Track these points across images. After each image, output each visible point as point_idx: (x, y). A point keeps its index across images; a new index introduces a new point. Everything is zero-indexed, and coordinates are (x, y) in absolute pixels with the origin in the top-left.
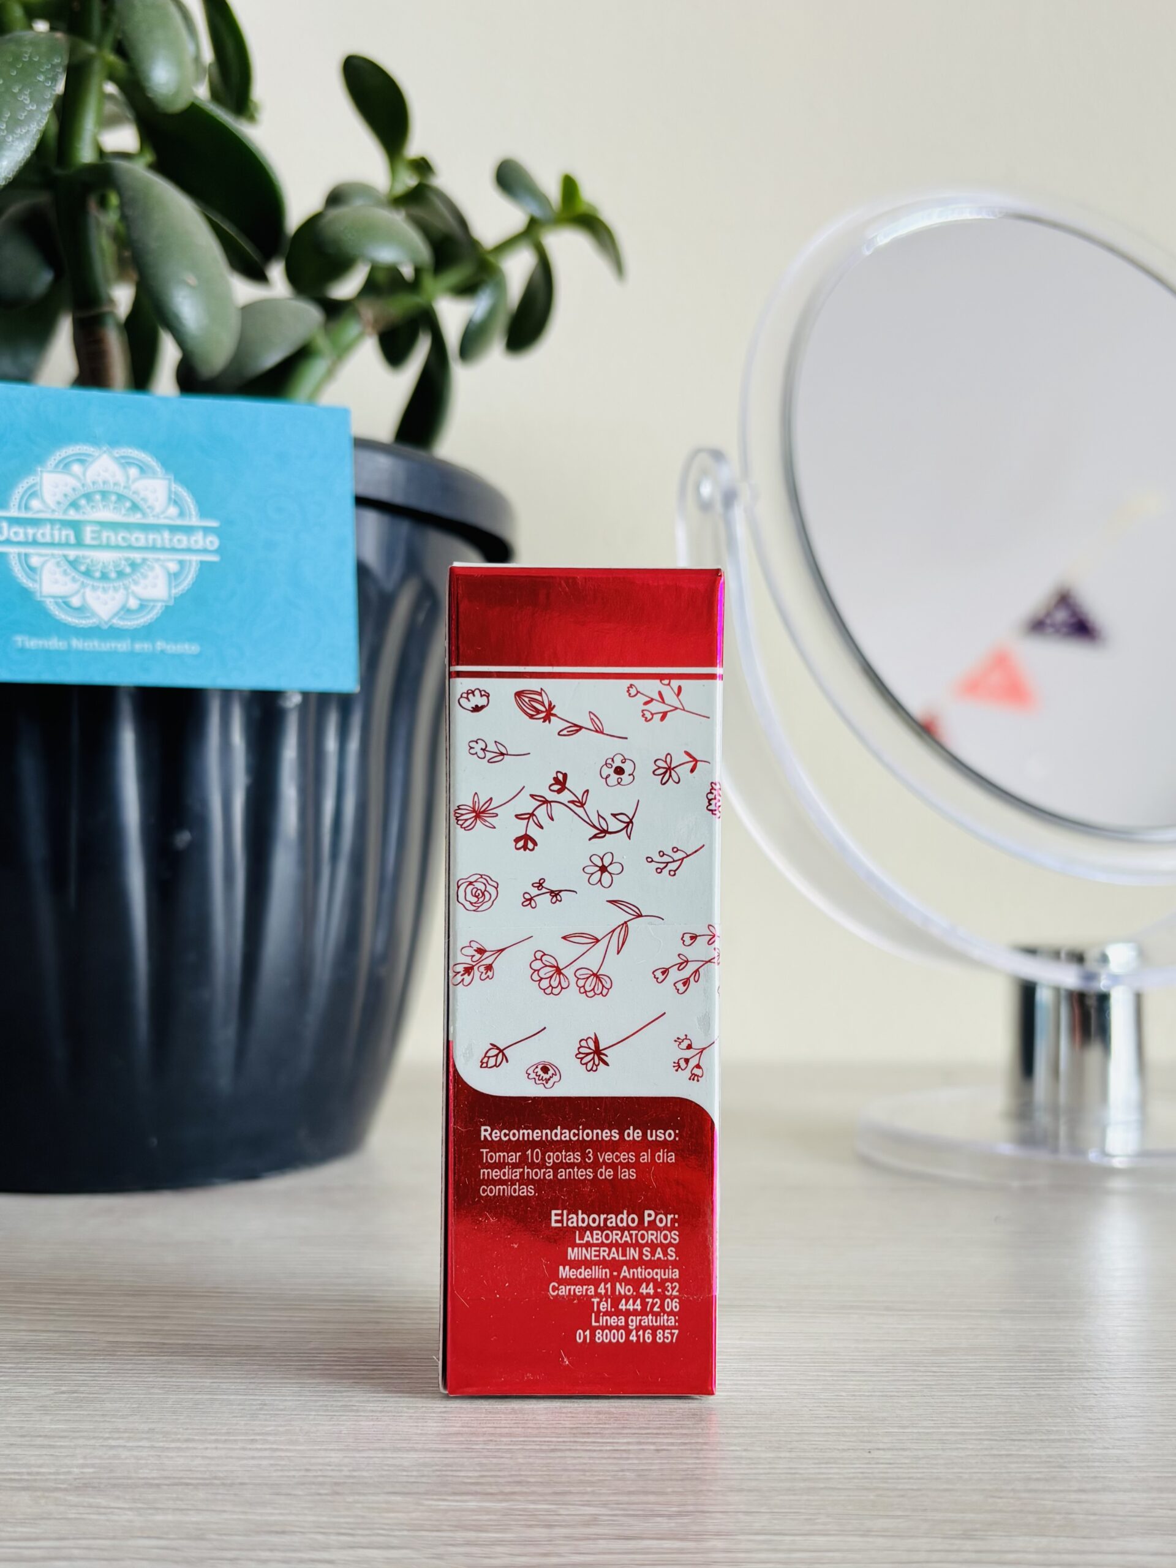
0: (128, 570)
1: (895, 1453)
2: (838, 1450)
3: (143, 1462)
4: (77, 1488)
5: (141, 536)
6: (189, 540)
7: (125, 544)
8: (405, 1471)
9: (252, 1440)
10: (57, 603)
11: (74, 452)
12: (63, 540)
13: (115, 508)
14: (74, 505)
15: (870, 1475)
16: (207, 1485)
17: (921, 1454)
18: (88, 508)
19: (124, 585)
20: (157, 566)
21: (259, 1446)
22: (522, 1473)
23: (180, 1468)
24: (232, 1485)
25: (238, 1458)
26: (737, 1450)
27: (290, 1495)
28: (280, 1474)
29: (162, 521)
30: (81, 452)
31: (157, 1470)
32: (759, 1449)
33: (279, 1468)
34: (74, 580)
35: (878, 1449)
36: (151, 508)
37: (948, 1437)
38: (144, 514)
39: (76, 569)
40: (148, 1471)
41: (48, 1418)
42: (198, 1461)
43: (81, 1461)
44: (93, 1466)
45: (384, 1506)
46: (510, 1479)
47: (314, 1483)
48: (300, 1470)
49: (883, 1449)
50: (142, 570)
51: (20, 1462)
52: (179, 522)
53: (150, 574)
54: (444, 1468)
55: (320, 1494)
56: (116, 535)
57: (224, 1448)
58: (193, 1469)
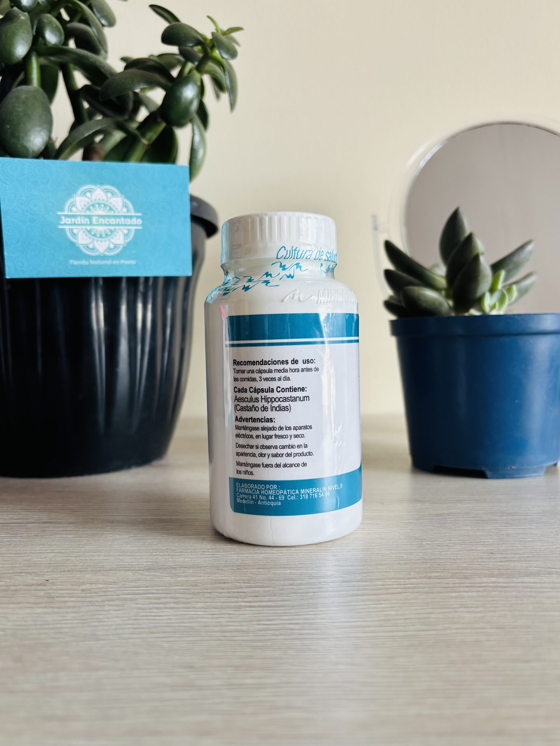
0: (109, 233)
1: (432, 550)
2: (412, 550)
3: (167, 560)
4: (147, 570)
5: (113, 220)
6: (131, 221)
7: (107, 223)
8: (261, 560)
9: (204, 551)
10: (84, 247)
11: (87, 188)
12: (85, 223)
13: (104, 210)
14: (88, 209)
15: (425, 558)
16: (193, 567)
17: (441, 550)
18: (94, 210)
19: (108, 239)
20: (120, 232)
21: (207, 554)
22: (302, 560)
23: (181, 562)
24: (201, 567)
25: (201, 558)
26: (376, 551)
27: (223, 570)
28: (217, 563)
29: (121, 214)
30: (90, 188)
31: (174, 563)
32: (384, 550)
33: (216, 561)
34: (90, 238)
35: (426, 549)
36: (117, 209)
37: (450, 544)
38: (114, 212)
39: (90, 234)
40: (170, 563)
41: (129, 546)
42: (187, 559)
43: (146, 560)
44: (150, 562)
45: (257, 573)
46: (299, 563)
47: (230, 566)
48: (224, 561)
49: (428, 549)
50: (115, 233)
51: (124, 561)
52: (127, 214)
53: (118, 235)
54: (274, 559)
55: (233, 569)
56: (104, 219)
57: (194, 555)
58: (186, 562)
